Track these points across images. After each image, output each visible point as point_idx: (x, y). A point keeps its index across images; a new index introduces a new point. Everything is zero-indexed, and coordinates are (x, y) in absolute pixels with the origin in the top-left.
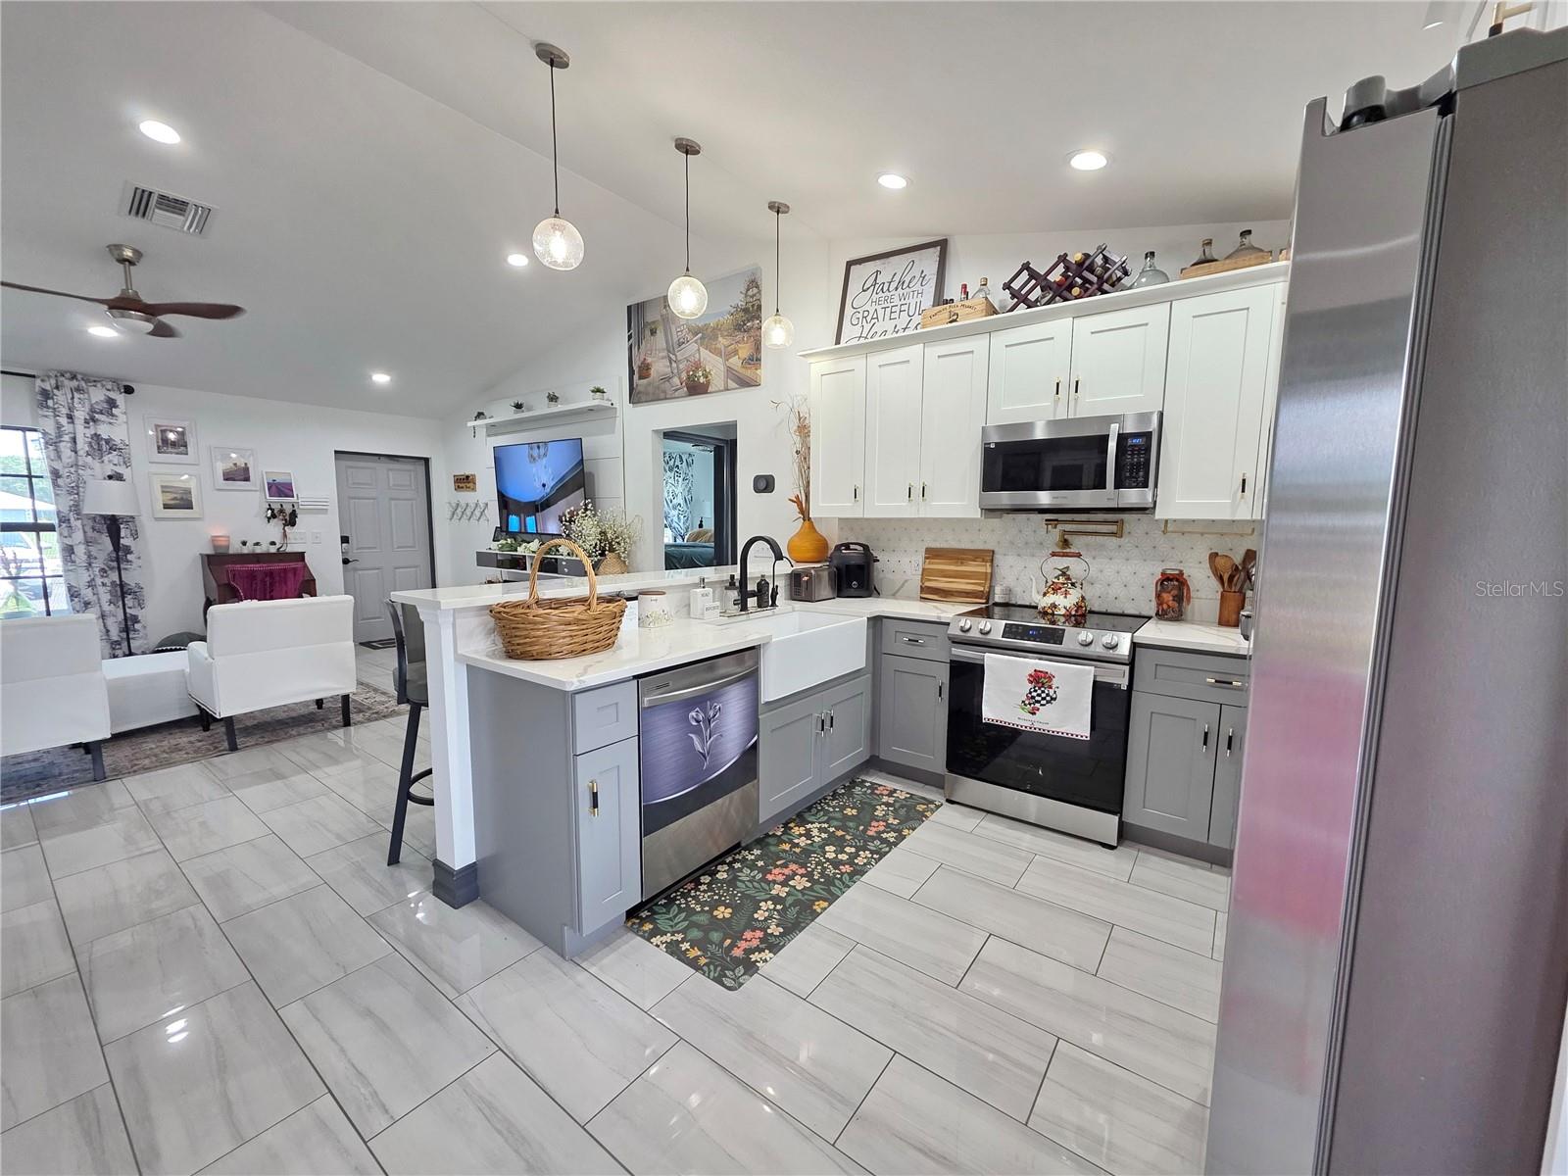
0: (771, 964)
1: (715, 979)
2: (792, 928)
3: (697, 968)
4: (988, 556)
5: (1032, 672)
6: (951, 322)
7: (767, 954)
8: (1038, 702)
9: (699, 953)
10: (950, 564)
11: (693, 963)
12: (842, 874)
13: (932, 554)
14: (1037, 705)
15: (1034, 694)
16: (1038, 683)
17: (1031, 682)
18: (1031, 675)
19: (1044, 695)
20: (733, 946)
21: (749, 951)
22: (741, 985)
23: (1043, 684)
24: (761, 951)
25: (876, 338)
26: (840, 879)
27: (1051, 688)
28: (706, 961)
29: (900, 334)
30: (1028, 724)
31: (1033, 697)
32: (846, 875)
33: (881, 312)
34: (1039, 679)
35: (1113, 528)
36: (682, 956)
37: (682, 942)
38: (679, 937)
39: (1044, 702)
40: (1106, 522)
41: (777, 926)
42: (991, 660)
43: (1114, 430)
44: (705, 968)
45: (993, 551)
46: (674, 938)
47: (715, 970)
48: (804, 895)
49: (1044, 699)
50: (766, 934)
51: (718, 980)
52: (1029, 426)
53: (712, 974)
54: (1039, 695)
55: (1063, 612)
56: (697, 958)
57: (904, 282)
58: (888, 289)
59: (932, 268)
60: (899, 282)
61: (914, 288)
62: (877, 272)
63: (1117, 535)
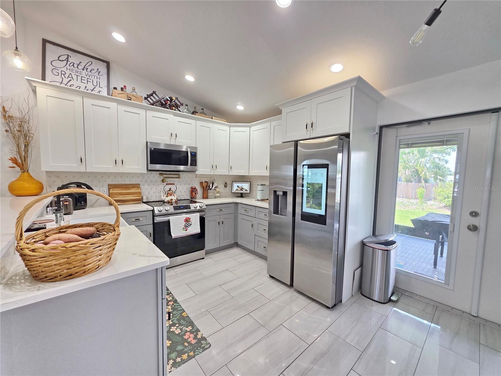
0: (204, 332)
1: (203, 351)
2: (191, 324)
3: (194, 357)
4: (137, 186)
5: (185, 219)
6: (128, 100)
7: (200, 334)
8: (187, 227)
9: (186, 355)
11: (190, 358)
13: (111, 187)
14: (187, 228)
15: (186, 225)
16: (187, 221)
17: (185, 222)
18: (185, 220)
19: (188, 224)
20: (189, 343)
21: (195, 338)
22: (209, 343)
23: (188, 221)
24: (197, 334)
25: (73, 88)
26: (175, 306)
27: (190, 221)
28: (192, 352)
29: (89, 91)
30: (185, 234)
31: (186, 226)
32: (174, 304)
33: (75, 77)
34: (187, 220)
35: (177, 176)
36: (183, 362)
37: (175, 360)
38: (171, 362)
39: (189, 226)
40: (175, 174)
41: (187, 327)
43: (189, 150)
44: (196, 353)
45: (139, 184)
46: (171, 363)
47: (199, 350)
48: (176, 317)
49: (189, 225)
50: (189, 332)
51: (204, 349)
53: (200, 351)
54: (187, 225)
55: (174, 201)
56: (188, 356)
57: (87, 69)
58: (77, 67)
59: (104, 70)
60: (84, 67)
61: (94, 74)
62: (68, 55)
63: (178, 178)
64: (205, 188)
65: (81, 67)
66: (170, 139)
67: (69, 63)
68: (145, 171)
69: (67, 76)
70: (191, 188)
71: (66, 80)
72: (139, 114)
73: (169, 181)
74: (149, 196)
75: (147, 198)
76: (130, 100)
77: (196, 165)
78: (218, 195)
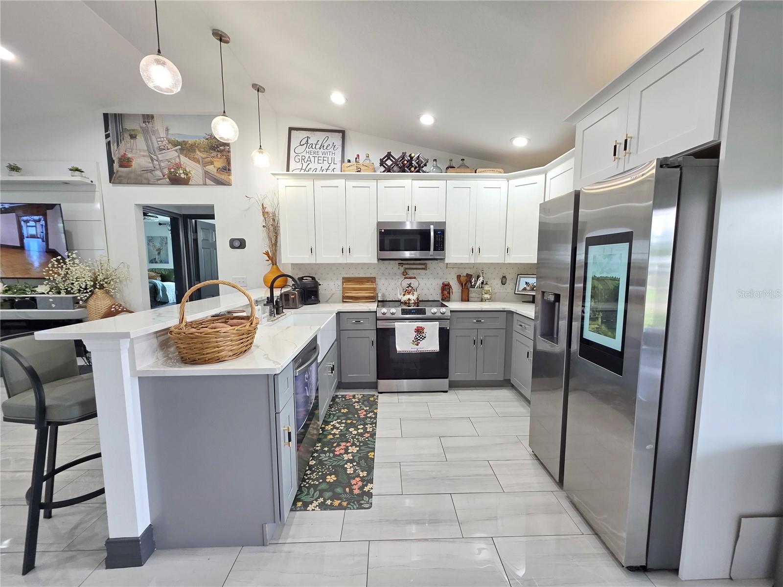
0: (375, 488)
1: (358, 509)
2: (370, 469)
3: (345, 508)
4: (372, 280)
5: (416, 328)
6: (358, 171)
7: (370, 486)
8: (419, 340)
9: (339, 502)
10: (357, 284)
11: (340, 507)
12: (367, 438)
13: (346, 280)
14: (419, 341)
15: (417, 337)
16: (418, 332)
17: (416, 332)
18: (415, 329)
19: (421, 337)
20: (351, 490)
21: (361, 488)
22: (371, 503)
23: (421, 332)
24: (366, 485)
25: (310, 172)
26: (369, 440)
27: (423, 333)
28: (346, 503)
29: (324, 172)
30: (416, 350)
31: (417, 338)
32: (369, 438)
33: (312, 159)
34: (419, 330)
35: (423, 266)
36: (331, 507)
37: (325, 500)
38: (321, 500)
39: (421, 339)
40: (419, 264)
41: (362, 471)
42: (397, 325)
43: (432, 227)
44: (349, 506)
45: (375, 278)
46: (320, 502)
47: (354, 504)
48: (360, 454)
49: (421, 338)
50: (360, 477)
51: (360, 507)
52: (403, 223)
53: (355, 507)
54: (419, 337)
55: (413, 302)
56: (340, 504)
57: (324, 146)
58: (315, 148)
59: (339, 143)
60: (321, 146)
61: (330, 150)
62: (308, 137)
63: (425, 269)
64: (464, 284)
65: (318, 146)
66: (407, 214)
67: (308, 145)
68: (376, 261)
69: (306, 160)
70: (443, 284)
71: (305, 165)
72: (369, 187)
73: (411, 273)
74: (387, 294)
75: (383, 295)
76: (360, 171)
77: (443, 249)
78: (487, 296)
